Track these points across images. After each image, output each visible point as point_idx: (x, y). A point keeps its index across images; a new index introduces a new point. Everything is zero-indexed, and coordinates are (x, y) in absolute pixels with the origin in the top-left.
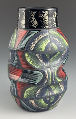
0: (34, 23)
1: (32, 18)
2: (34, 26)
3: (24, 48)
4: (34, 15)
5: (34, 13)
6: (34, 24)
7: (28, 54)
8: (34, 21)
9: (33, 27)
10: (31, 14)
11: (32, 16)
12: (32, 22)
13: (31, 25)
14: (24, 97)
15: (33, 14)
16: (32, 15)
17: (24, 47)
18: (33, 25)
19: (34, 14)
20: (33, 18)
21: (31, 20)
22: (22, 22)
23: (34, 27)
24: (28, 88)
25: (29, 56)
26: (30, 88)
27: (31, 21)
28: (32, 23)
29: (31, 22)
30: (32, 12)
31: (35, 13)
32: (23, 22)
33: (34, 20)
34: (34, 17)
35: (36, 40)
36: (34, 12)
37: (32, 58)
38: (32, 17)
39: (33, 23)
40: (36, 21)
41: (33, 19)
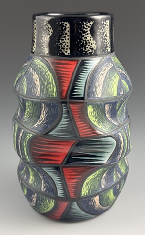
0: (90, 44)
1: (84, 35)
2: (90, 51)
3: (83, 96)
4: (89, 29)
5: (88, 24)
6: (89, 47)
7: (93, 107)
8: (89, 41)
9: (88, 52)
10: (84, 28)
11: (86, 30)
12: (86, 43)
13: (84, 50)
14: (82, 195)
15: (87, 26)
16: (84, 30)
17: (83, 94)
18: (88, 49)
19: (89, 27)
20: (87, 34)
21: (83, 38)
22: (61, 44)
23: (91, 53)
24: (89, 176)
25: (94, 110)
26: (93, 175)
27: (84, 40)
28: (86, 45)
29: (83, 43)
30: (85, 23)
31: (90, 25)
32: (64, 44)
33: (88, 38)
34: (89, 32)
35: (101, 77)
36: (89, 22)
37: (98, 114)
38: (84, 32)
39: (88, 44)
40: (93, 40)
41: (87, 36)
